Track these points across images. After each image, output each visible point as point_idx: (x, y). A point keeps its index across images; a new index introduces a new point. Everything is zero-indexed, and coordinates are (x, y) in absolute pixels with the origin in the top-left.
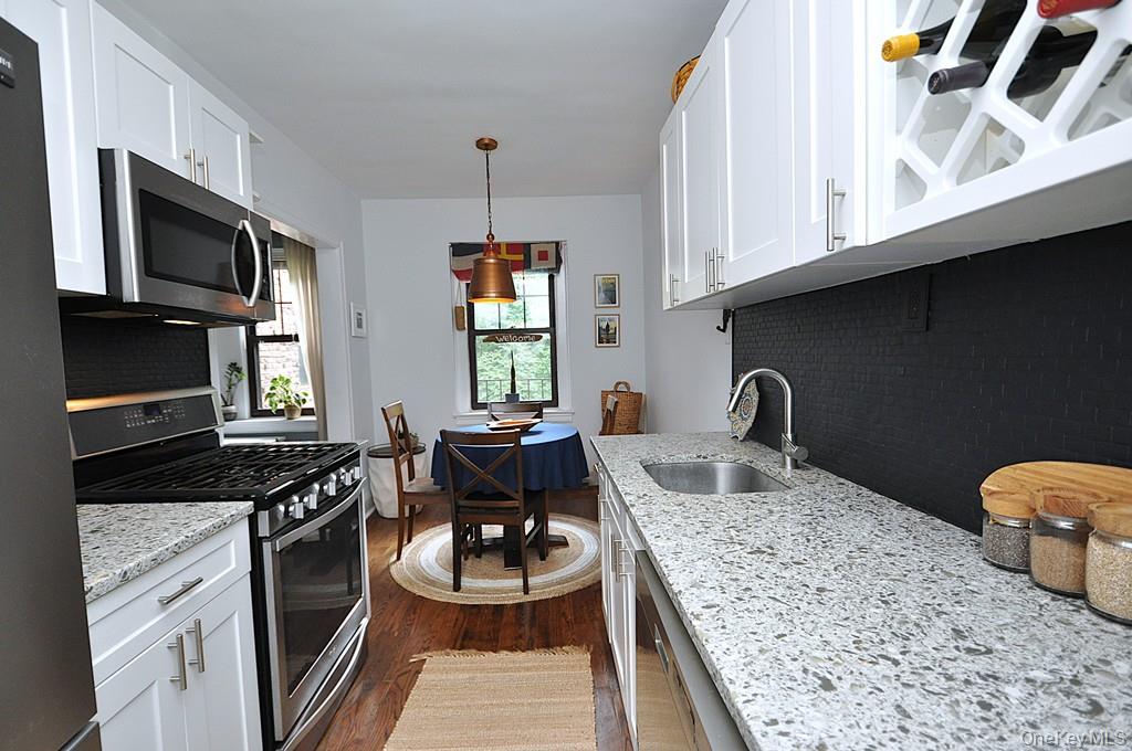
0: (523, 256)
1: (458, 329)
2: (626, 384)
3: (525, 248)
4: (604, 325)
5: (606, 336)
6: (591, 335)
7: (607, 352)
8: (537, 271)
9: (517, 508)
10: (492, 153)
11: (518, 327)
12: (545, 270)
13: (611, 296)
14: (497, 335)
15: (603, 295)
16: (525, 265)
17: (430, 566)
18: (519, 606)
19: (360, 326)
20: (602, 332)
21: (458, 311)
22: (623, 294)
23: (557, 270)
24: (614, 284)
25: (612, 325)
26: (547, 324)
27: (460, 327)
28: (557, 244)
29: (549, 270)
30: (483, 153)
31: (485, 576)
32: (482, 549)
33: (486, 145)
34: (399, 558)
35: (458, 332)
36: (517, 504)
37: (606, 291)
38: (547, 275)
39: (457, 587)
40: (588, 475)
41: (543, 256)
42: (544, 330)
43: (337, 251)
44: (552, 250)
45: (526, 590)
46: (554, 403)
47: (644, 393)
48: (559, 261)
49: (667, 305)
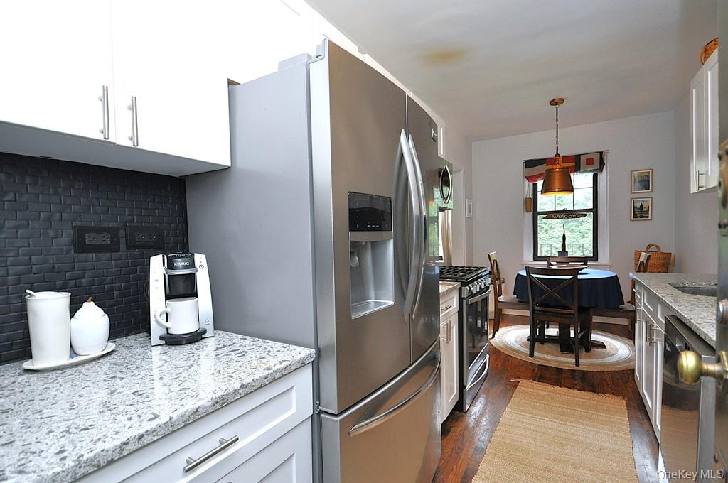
0: (576, 163)
1: (527, 212)
2: (657, 247)
3: (577, 158)
4: (638, 205)
5: (640, 213)
6: (627, 211)
7: (640, 224)
8: (584, 172)
9: (573, 314)
10: (560, 106)
11: (568, 209)
12: (590, 171)
13: (645, 184)
14: (552, 215)
15: (638, 184)
16: (577, 169)
17: (513, 344)
18: (573, 371)
19: (470, 212)
20: (636, 210)
21: (527, 201)
22: (656, 182)
23: (601, 169)
24: (648, 177)
25: (645, 205)
26: (590, 206)
27: (528, 210)
28: (601, 153)
29: (594, 170)
30: (554, 108)
31: (548, 353)
32: (544, 340)
33: (555, 103)
34: (493, 337)
35: (526, 214)
36: (573, 312)
37: (641, 182)
38: (591, 175)
39: (531, 355)
40: (623, 304)
41: (590, 162)
42: (589, 210)
43: (461, 172)
44: (597, 158)
45: (577, 364)
46: (595, 258)
47: (673, 254)
48: (602, 164)
49: (693, 190)
